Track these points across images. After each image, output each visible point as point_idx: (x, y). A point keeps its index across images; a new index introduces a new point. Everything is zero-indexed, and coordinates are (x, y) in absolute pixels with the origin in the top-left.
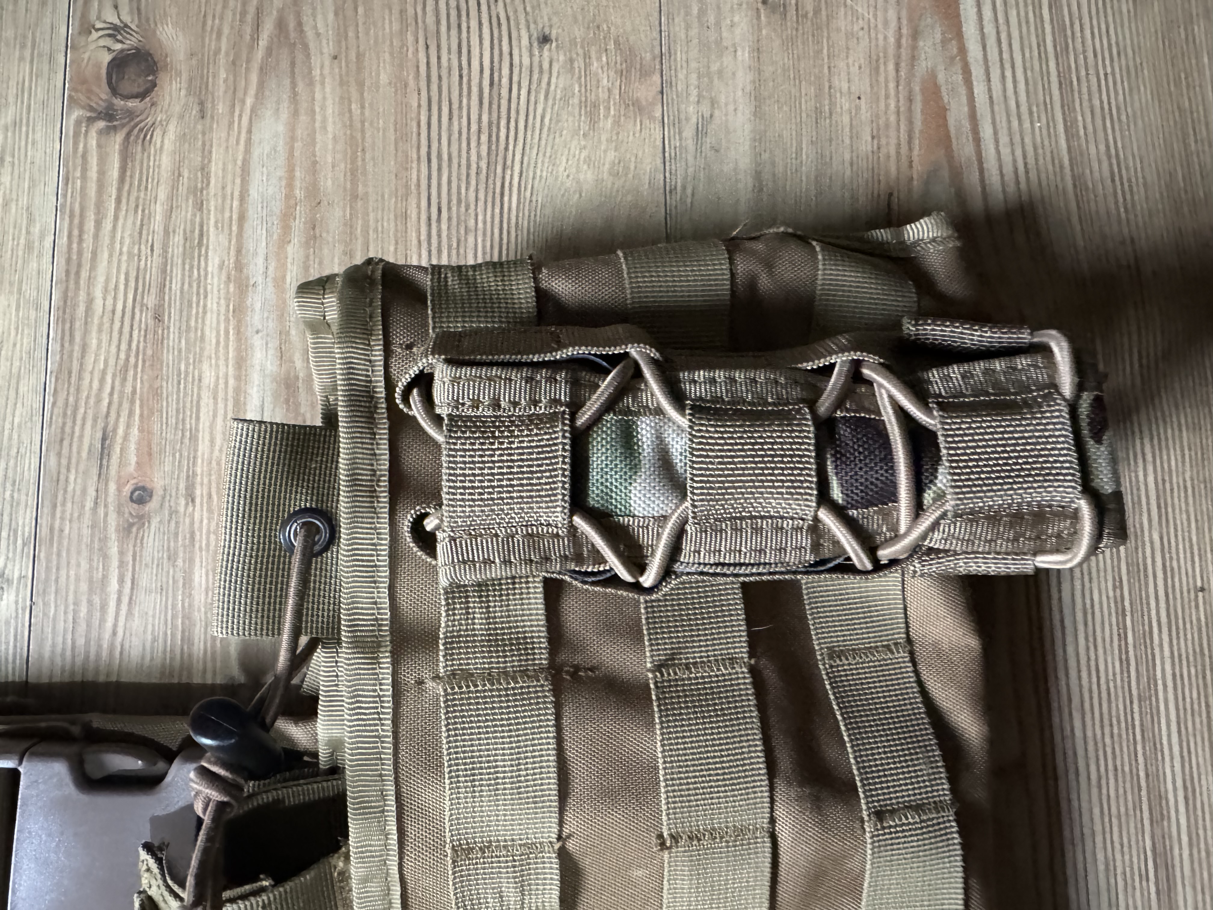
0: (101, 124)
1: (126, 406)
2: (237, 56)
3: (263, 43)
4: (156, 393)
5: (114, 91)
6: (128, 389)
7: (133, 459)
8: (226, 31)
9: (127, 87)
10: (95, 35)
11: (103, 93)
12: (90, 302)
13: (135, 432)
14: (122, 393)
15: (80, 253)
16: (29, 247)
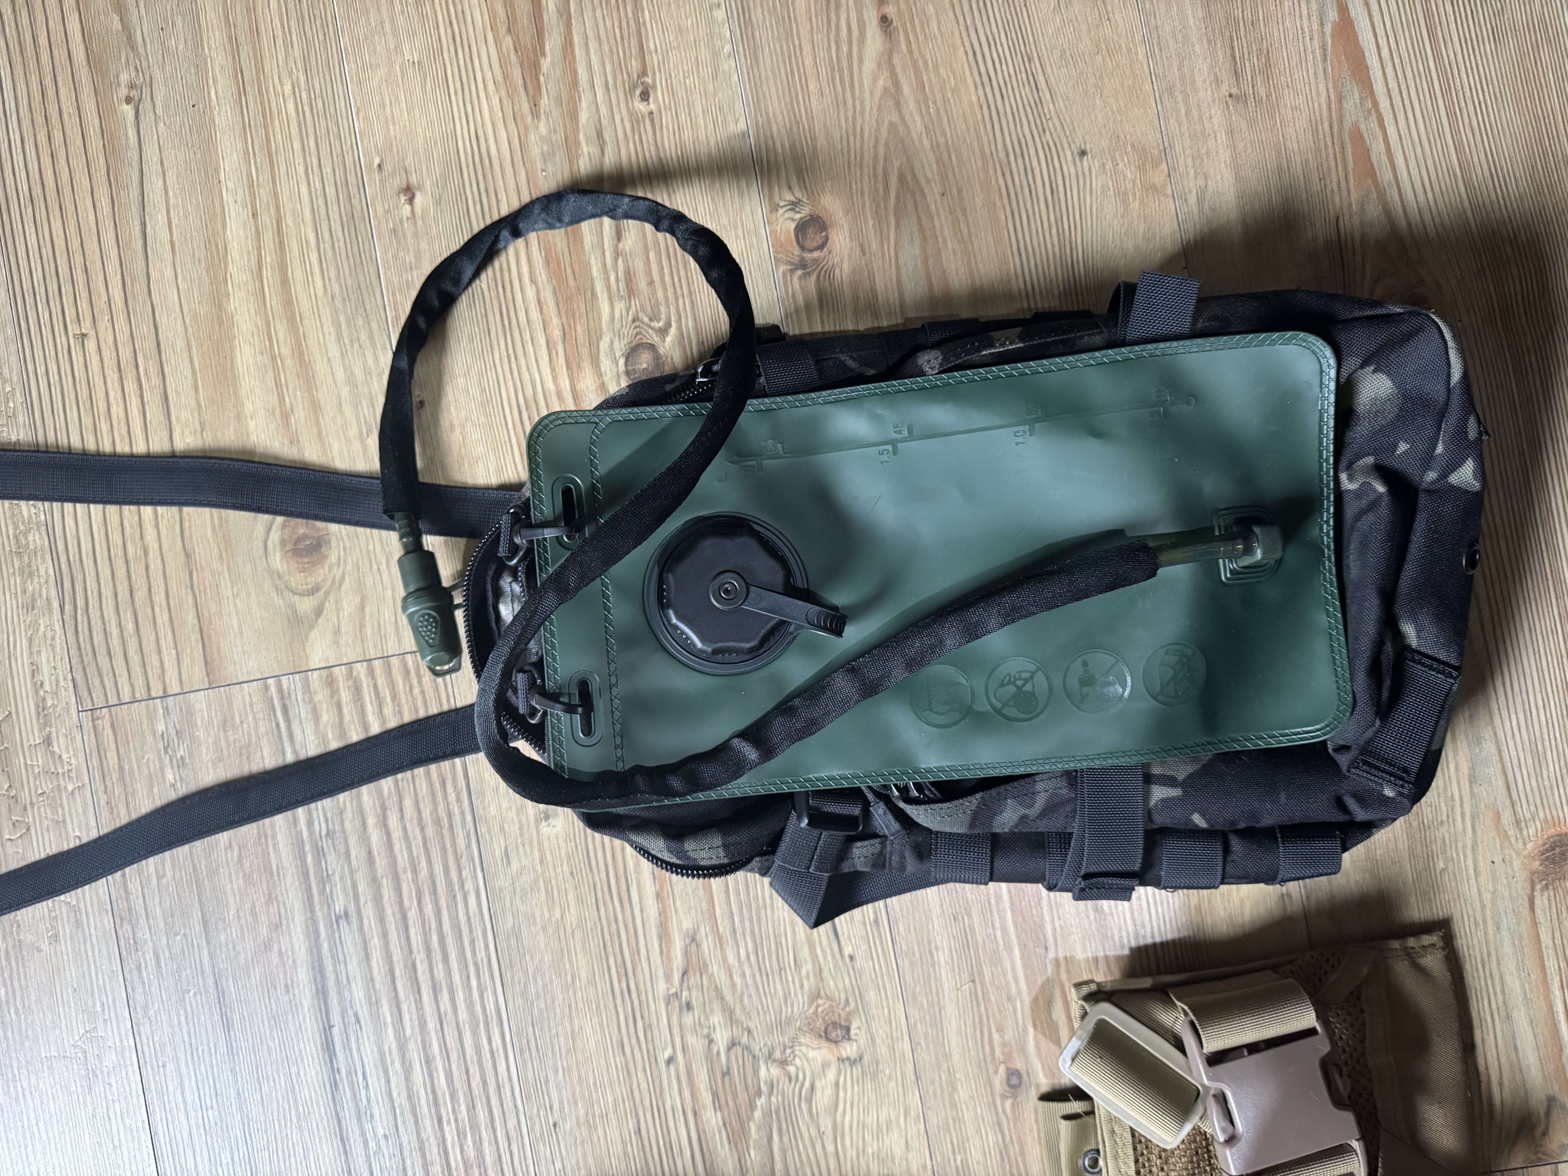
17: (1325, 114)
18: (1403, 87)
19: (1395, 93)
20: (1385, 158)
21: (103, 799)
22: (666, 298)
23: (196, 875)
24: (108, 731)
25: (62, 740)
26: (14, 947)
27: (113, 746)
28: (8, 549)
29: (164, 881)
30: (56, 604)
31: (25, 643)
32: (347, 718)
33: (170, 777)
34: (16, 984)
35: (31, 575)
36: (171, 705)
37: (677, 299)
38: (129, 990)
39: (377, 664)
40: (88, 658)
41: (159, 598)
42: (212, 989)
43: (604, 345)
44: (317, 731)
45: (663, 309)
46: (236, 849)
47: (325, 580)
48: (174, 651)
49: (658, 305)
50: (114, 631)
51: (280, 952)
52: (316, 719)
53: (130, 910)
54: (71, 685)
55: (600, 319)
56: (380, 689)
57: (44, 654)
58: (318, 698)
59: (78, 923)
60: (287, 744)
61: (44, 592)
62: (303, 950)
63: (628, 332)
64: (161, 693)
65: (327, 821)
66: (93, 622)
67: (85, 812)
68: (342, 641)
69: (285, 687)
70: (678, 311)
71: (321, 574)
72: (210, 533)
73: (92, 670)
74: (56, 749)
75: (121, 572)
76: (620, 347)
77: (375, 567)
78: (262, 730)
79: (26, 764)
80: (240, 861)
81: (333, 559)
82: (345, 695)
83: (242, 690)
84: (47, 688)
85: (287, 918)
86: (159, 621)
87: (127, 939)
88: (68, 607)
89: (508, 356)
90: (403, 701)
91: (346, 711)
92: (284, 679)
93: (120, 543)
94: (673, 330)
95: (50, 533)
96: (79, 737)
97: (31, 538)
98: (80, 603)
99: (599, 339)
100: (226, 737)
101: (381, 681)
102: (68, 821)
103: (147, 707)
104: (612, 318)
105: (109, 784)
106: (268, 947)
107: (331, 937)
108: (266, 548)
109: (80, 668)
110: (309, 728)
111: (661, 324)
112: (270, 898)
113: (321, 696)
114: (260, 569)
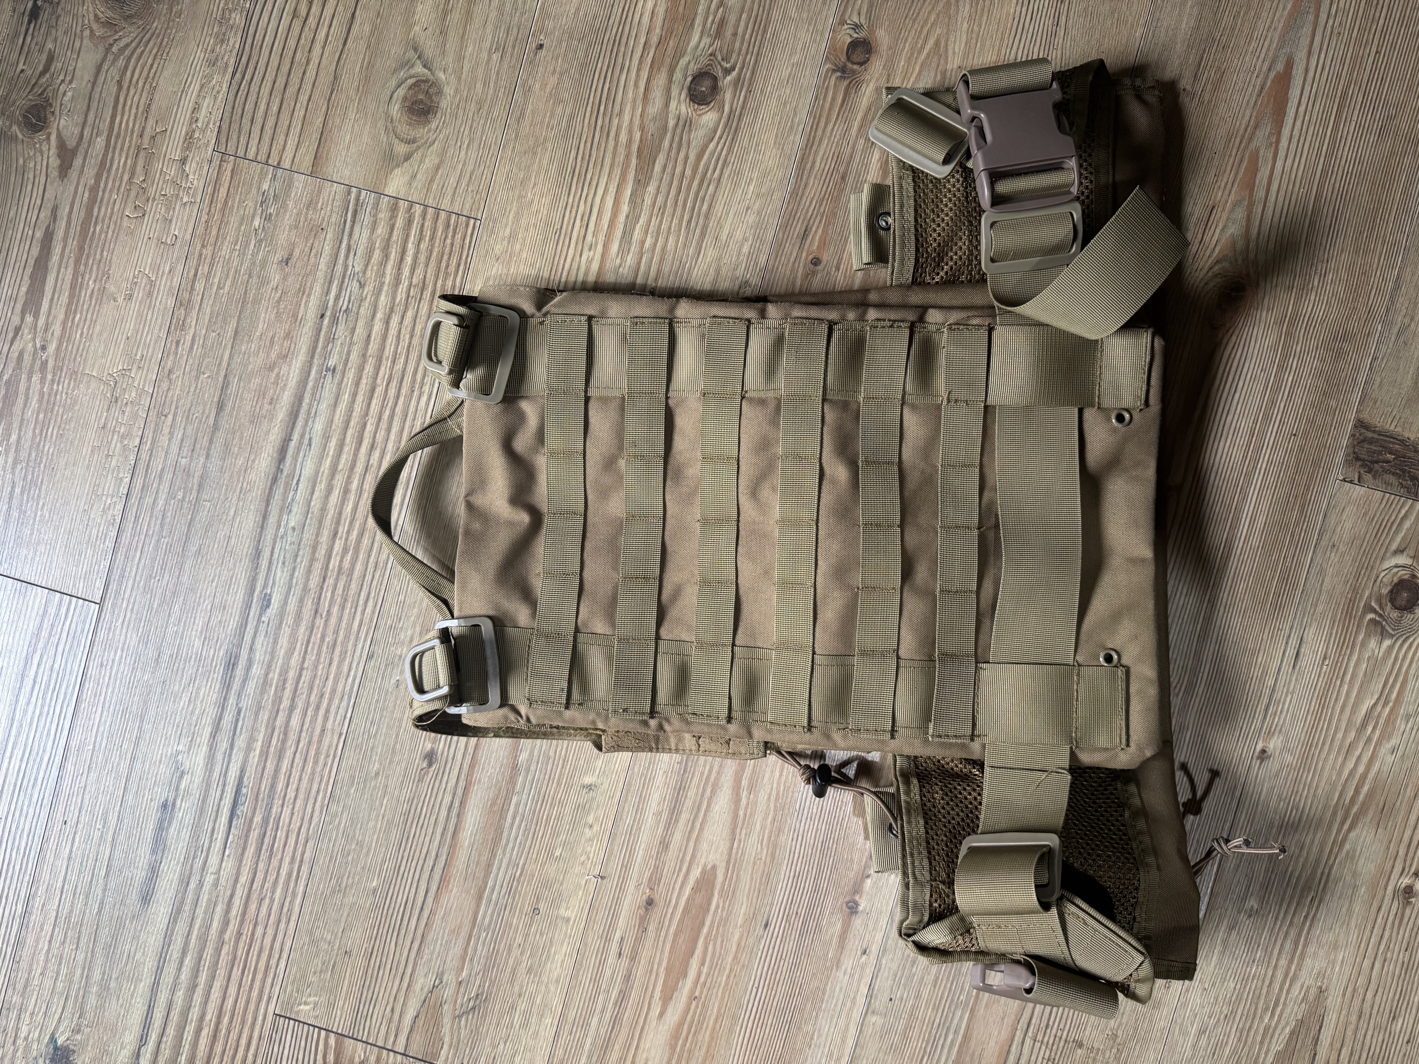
0: (839, 74)
1: (819, 218)
2: (912, 54)
3: (926, 51)
4: (834, 215)
5: (848, 58)
6: (822, 210)
7: (816, 244)
8: (910, 40)
9: (855, 58)
10: (846, 27)
11: (844, 58)
12: (814, 162)
13: (820, 231)
14: (819, 210)
15: (814, 137)
16: (791, 127)
17: (1241, 132)
18: (1302, 139)
19: (1295, 140)
20: (1265, 181)
21: (205, 217)
22: (740, 49)
23: (245, 297)
24: (228, 173)
25: (194, 165)
26: (99, 289)
27: (227, 185)
28: (214, 16)
29: (221, 291)
30: (230, 70)
31: (198, 87)
32: (394, 238)
33: (256, 223)
34: (89, 316)
35: (222, 41)
36: (279, 175)
37: (747, 54)
38: (165, 355)
39: (430, 211)
40: (237, 117)
41: (303, 98)
42: (221, 379)
43: (683, 62)
44: (370, 238)
45: (734, 56)
46: (280, 292)
47: (421, 137)
48: (297, 139)
49: (732, 51)
50: (263, 107)
51: (278, 375)
52: (373, 229)
53: (189, 301)
54: (216, 130)
55: (688, 44)
56: (425, 229)
57: (207, 100)
58: (381, 215)
59: (150, 294)
60: (346, 237)
61: (226, 57)
62: (294, 380)
63: (704, 61)
64: (275, 164)
65: (349, 302)
66: (250, 94)
67: (188, 220)
68: (414, 185)
69: (361, 198)
70: (744, 62)
71: (421, 132)
72: (357, 70)
73: (235, 126)
74: (187, 169)
75: (285, 69)
76: (693, 69)
77: (459, 144)
78: (333, 220)
79: (162, 170)
80: (278, 302)
81: (433, 126)
82: (400, 222)
83: (332, 186)
84: (200, 125)
85: (293, 354)
86: (296, 114)
87: (178, 319)
88: (238, 76)
89: (614, 41)
90: (437, 245)
91: (395, 233)
92: (364, 193)
93: (293, 47)
94: (734, 74)
95: (249, 18)
96: (206, 168)
97: (233, 15)
98: (248, 77)
99: (682, 55)
100: (307, 214)
101: (428, 224)
102: (174, 222)
103: (262, 169)
104: (697, 46)
105: (213, 210)
106: (271, 369)
107: (317, 381)
108: (391, 98)
109: (228, 121)
110: (366, 234)
111: (728, 66)
112: (288, 336)
113: (383, 215)
114: (381, 110)
